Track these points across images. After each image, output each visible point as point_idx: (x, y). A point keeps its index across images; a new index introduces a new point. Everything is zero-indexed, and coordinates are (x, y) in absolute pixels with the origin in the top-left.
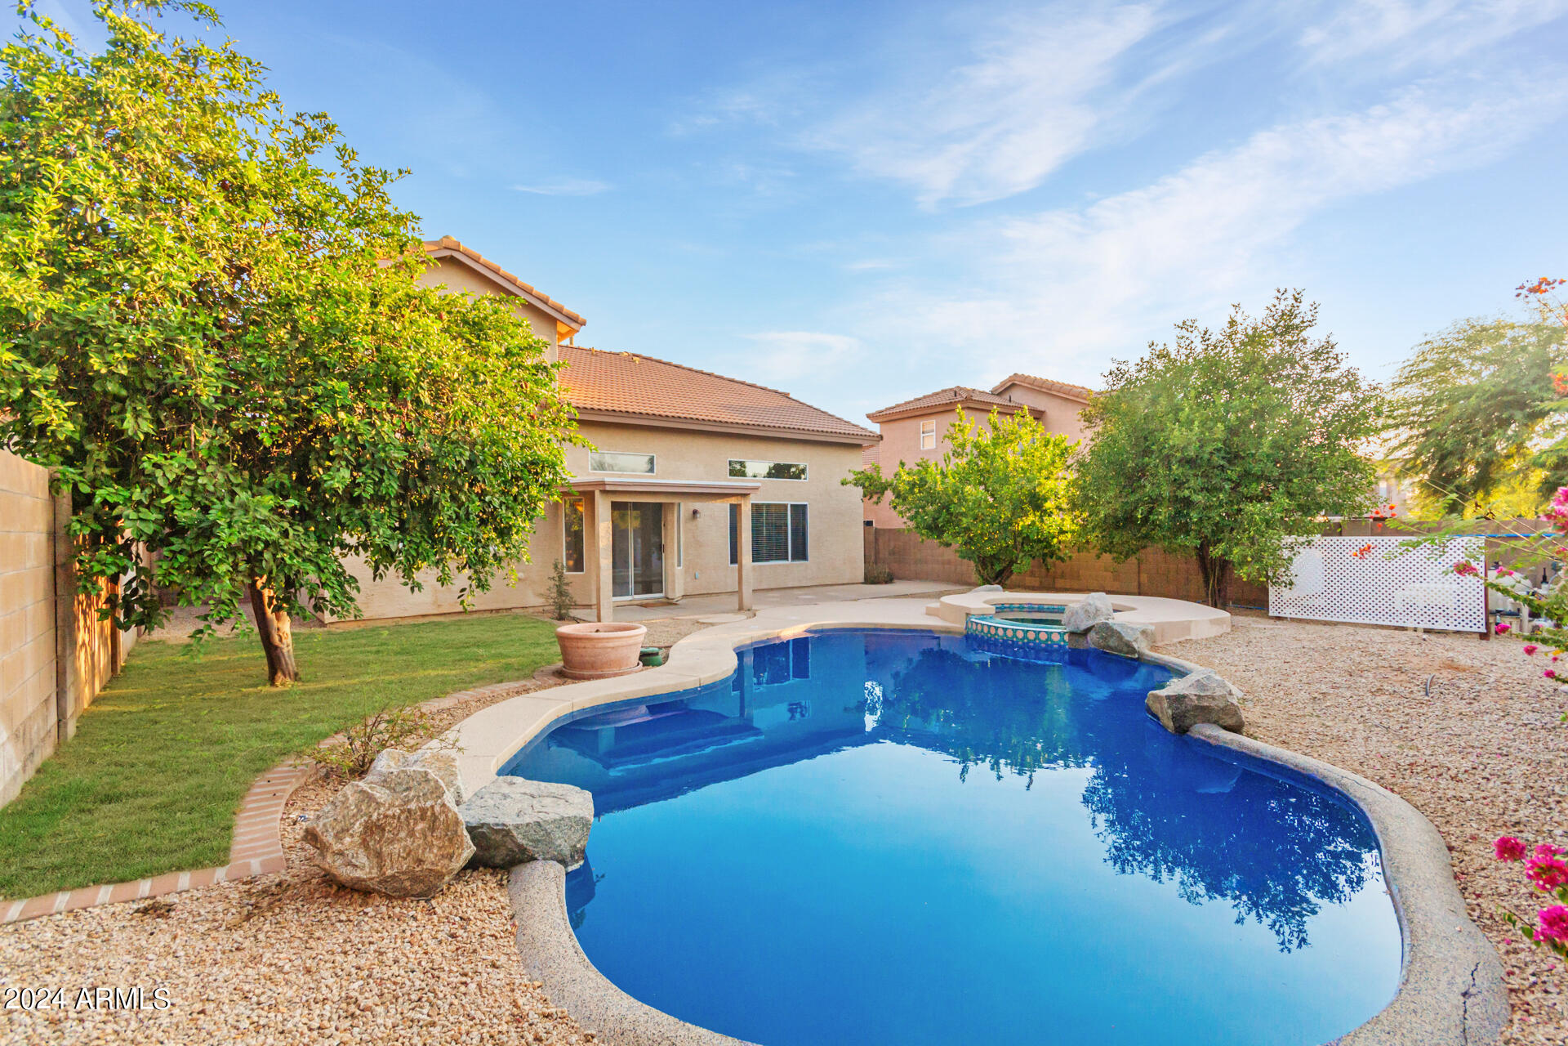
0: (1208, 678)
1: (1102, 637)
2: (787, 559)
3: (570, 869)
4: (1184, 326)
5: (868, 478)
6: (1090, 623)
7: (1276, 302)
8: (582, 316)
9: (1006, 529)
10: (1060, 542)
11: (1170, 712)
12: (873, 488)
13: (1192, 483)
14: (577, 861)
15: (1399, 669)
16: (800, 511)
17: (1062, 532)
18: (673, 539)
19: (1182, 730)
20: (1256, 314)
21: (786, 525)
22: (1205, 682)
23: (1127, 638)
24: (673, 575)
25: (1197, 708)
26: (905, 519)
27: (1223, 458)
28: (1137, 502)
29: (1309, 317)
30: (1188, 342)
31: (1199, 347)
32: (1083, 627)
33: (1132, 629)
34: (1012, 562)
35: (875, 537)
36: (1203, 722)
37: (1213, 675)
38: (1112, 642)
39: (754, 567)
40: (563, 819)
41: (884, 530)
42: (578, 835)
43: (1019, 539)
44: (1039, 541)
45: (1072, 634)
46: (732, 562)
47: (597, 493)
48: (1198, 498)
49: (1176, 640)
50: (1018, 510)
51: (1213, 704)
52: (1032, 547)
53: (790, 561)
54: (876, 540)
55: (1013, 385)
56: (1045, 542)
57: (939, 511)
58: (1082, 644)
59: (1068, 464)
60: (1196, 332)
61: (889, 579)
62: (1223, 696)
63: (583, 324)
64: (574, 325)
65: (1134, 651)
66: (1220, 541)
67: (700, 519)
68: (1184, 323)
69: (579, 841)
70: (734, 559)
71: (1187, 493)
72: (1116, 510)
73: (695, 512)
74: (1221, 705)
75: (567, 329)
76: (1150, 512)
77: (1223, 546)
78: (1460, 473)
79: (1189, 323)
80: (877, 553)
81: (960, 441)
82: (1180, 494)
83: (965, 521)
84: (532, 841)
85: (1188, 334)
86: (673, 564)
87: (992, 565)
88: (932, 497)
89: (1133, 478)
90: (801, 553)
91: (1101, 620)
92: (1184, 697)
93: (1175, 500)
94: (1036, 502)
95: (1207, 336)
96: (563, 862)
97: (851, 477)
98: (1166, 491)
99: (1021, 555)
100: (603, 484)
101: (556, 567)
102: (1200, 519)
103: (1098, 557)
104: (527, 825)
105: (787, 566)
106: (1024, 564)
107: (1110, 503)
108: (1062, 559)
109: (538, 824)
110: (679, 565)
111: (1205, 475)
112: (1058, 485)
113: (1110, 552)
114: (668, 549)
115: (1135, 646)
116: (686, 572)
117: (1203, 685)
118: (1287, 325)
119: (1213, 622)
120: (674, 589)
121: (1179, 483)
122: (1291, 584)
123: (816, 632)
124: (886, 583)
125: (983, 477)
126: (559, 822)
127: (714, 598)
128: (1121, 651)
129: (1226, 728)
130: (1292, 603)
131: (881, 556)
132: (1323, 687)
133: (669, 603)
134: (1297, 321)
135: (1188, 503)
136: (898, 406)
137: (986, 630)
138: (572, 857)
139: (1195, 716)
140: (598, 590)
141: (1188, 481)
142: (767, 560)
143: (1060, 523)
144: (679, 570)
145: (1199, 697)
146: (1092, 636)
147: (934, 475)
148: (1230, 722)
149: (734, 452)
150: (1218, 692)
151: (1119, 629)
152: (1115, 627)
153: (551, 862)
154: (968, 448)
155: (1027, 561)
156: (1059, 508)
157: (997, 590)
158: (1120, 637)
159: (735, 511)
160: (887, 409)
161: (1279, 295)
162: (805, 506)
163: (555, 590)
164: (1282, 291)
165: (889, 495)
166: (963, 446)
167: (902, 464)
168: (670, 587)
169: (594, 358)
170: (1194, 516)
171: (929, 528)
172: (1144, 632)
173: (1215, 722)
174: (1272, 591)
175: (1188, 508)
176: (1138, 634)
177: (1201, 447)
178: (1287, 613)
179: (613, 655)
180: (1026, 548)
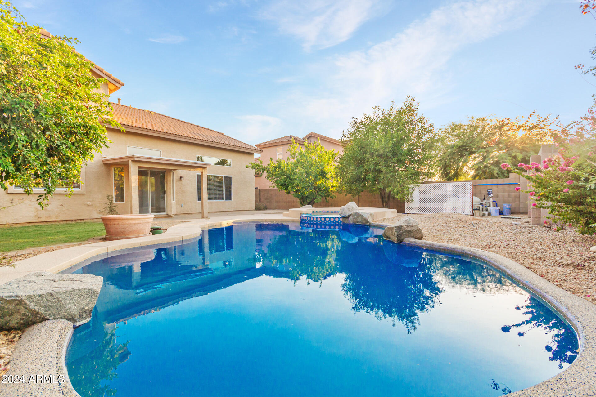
0: (409, 219)
1: (355, 218)
2: (223, 199)
3: (78, 324)
4: (376, 108)
5: (258, 165)
6: (350, 213)
7: (406, 100)
8: (122, 82)
9: (312, 185)
10: (331, 191)
11: (396, 233)
12: (258, 171)
13: (381, 164)
14: (85, 318)
15: (461, 221)
16: (228, 180)
17: (333, 187)
18: (170, 188)
19: (400, 241)
20: (400, 105)
21: (222, 187)
22: (409, 221)
23: (365, 217)
24: (171, 204)
25: (406, 231)
26: (272, 183)
27: (391, 155)
28: (361, 172)
29: (416, 107)
30: (377, 114)
31: (381, 115)
32: (347, 215)
33: (367, 213)
34: (314, 199)
35: (259, 193)
36: (408, 237)
37: (410, 218)
38: (359, 220)
39: (209, 203)
40: (74, 290)
41: (263, 190)
42: (86, 301)
43: (317, 190)
44: (325, 190)
45: (343, 217)
46: (199, 200)
47: (130, 162)
48: (383, 169)
49: (380, 219)
50: (316, 178)
51: (413, 229)
52: (322, 193)
53: (224, 200)
54: (260, 194)
55: (311, 136)
56: (327, 190)
57: (286, 178)
58: (346, 221)
59: (335, 159)
60: (380, 111)
61: (266, 209)
62: (416, 226)
63: (123, 85)
64: (117, 85)
65: (368, 222)
66: (390, 186)
67: (183, 181)
68: (376, 107)
69: (88, 305)
70: (200, 198)
71: (379, 167)
72: (354, 175)
73: (181, 177)
74: (416, 229)
75: (114, 87)
76: (366, 175)
77: (391, 188)
78: (450, 172)
79: (377, 107)
80: (260, 199)
81: (293, 152)
82: (377, 168)
83: (297, 182)
84: (45, 306)
85: (377, 111)
86: (170, 200)
87: (306, 200)
88: (283, 173)
89: (360, 163)
90: (229, 197)
91: (354, 211)
92: (402, 226)
93: (375, 170)
94: (323, 174)
95: (384, 112)
96: (72, 319)
97: (250, 165)
98: (372, 167)
99: (318, 195)
100: (133, 157)
101: (108, 198)
102: (384, 177)
103: (346, 195)
104: (40, 296)
105: (223, 202)
106: (319, 199)
107: (352, 173)
108: (332, 197)
109: (52, 295)
110: (173, 200)
111: (385, 161)
112: (331, 168)
113: (350, 193)
114: (168, 192)
115: (368, 220)
116: (177, 203)
117: (408, 222)
118: (410, 109)
119: (392, 212)
120: (171, 211)
121: (376, 164)
122: (413, 201)
123: (237, 223)
124: (264, 210)
125: (303, 165)
126: (70, 293)
127: (190, 215)
128: (362, 223)
129: (416, 239)
130: (413, 209)
131: (262, 200)
132: (439, 227)
133: (168, 216)
134: (412, 108)
135: (380, 171)
136: (267, 142)
137: (309, 219)
138: (80, 316)
139: (405, 235)
140: (131, 208)
141: (380, 163)
142: (214, 200)
143: (333, 183)
144: (173, 203)
145: (407, 226)
146: (351, 217)
147: (283, 164)
148: (419, 236)
149: (199, 152)
150: (414, 224)
151: (362, 214)
152: (360, 213)
153: (61, 320)
154: (297, 155)
155: (320, 197)
156: (332, 177)
157: (310, 207)
158: (362, 216)
159: (200, 178)
160: (263, 143)
161: (407, 98)
162: (230, 178)
163: (108, 209)
164: (408, 97)
165: (265, 174)
166: (294, 154)
167: (271, 159)
168: (169, 210)
169: (131, 110)
170: (382, 176)
171: (282, 185)
172: (371, 214)
173: (413, 237)
174: (406, 203)
175: (379, 173)
176: (369, 215)
177: (384, 150)
178: (411, 212)
179: (135, 228)
180: (319, 193)
